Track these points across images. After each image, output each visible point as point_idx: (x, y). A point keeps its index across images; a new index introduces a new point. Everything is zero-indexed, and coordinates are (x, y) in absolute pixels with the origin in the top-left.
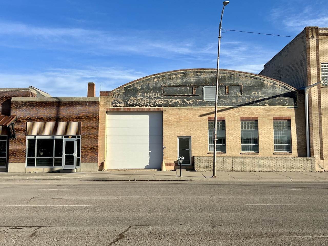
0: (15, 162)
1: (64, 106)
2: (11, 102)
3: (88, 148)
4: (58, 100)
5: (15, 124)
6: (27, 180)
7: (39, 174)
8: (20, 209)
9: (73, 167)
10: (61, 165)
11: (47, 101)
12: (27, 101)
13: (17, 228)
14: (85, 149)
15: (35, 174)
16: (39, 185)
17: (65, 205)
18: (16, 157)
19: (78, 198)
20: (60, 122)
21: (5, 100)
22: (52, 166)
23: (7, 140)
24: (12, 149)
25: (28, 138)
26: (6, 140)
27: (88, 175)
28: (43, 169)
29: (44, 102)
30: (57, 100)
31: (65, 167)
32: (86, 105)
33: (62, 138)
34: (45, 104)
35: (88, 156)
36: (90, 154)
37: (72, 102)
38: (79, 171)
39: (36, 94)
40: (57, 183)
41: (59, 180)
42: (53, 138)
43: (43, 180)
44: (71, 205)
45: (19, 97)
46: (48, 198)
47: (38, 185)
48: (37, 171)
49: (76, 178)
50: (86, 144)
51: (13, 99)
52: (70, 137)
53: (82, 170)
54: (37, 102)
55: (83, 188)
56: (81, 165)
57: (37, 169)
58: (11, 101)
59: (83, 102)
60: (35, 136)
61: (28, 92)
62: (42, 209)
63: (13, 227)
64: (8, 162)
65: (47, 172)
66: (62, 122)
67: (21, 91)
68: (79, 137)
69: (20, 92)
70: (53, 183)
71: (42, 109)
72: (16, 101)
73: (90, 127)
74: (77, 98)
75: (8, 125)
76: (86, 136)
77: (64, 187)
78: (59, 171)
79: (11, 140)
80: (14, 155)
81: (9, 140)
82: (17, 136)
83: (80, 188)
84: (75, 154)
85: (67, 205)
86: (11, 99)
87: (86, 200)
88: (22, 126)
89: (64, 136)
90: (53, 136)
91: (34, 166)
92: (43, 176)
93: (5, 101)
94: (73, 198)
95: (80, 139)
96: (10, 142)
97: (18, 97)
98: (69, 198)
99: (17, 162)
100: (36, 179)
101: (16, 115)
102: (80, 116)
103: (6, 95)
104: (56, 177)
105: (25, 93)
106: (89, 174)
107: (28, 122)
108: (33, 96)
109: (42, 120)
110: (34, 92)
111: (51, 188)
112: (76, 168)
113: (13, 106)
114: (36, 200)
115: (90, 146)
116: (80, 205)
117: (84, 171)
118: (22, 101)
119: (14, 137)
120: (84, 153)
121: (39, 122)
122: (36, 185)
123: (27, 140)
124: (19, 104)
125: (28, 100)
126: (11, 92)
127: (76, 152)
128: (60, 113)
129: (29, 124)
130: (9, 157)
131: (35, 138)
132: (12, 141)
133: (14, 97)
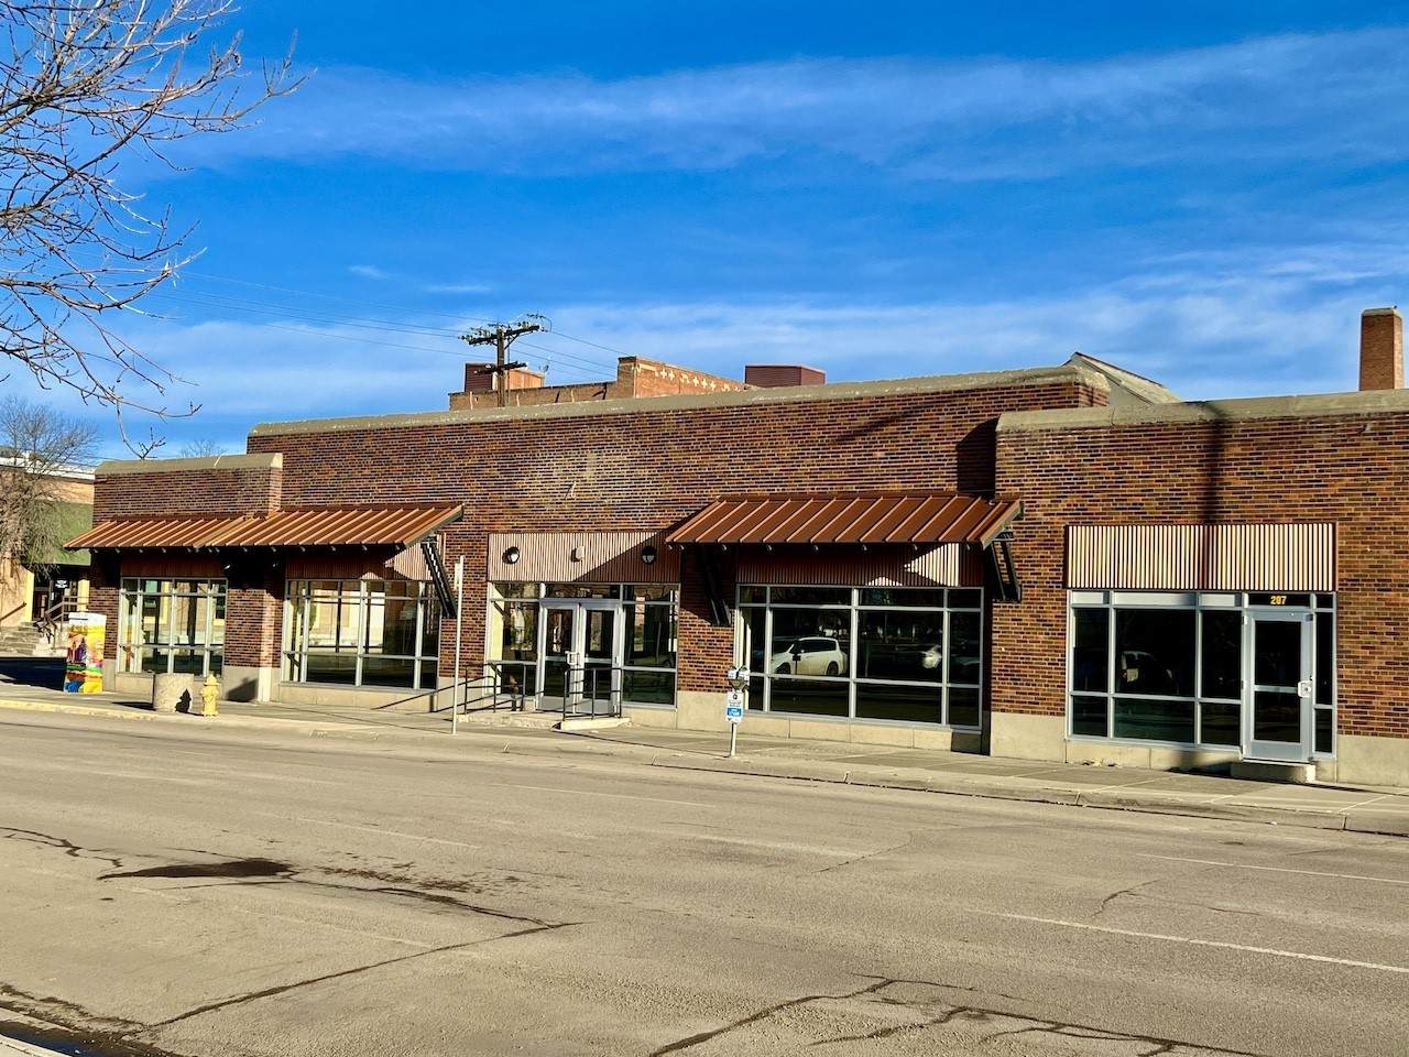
0: (1021, 712)
1: (1245, 443)
2: (995, 433)
3: (1377, 662)
4: (1213, 414)
5: (1015, 534)
6: (1077, 801)
7: (1131, 776)
8: (1065, 939)
9: (1299, 752)
10: (1235, 740)
11: (1161, 424)
12: (1069, 426)
13: (1065, 1030)
14: (1358, 662)
15: (1111, 773)
16: (1138, 832)
17: (1282, 953)
18: (1023, 688)
19: (1342, 921)
20: (1228, 522)
21: (970, 427)
22: (1192, 739)
23: (981, 610)
24: (1003, 650)
25: (1076, 599)
26: (979, 607)
27: (1385, 801)
28: (1146, 751)
29: (1146, 428)
30: (1208, 416)
31: (1254, 749)
32: (1361, 432)
33: (1239, 602)
34: (1153, 437)
35: (1376, 703)
36: (1390, 694)
37: (1287, 421)
38: (1328, 775)
39: (1109, 390)
40: (1220, 829)
41: (1229, 816)
42: (1194, 601)
43: (1152, 805)
44: (1313, 957)
45: (1034, 409)
46: (1189, 904)
47: (1133, 831)
48: (1120, 762)
49: (1315, 815)
50: (1362, 638)
51: (1005, 421)
52: (1277, 599)
53: (1346, 776)
54: (1114, 430)
55: (1362, 870)
56: (1341, 747)
57: (1117, 749)
58: (998, 428)
59: (1344, 417)
60: (1106, 592)
61: (1070, 384)
62: (1169, 957)
63: (1048, 1022)
64: (987, 708)
65: (1168, 766)
66: (1237, 522)
67: (1039, 381)
68: (1324, 600)
69: (1034, 387)
70: (1203, 826)
71: (1137, 462)
72: (1019, 432)
73: (1385, 552)
74: (1310, 398)
75: (985, 541)
76: (1362, 599)
77: (1263, 853)
78: (1223, 771)
79: (998, 608)
80: (1014, 676)
81: (992, 607)
82: (1025, 593)
83: (1349, 868)
84: (1306, 689)
85: (1288, 954)
86: (995, 422)
87: (1389, 939)
88: (1047, 545)
89: (1246, 597)
90: (1192, 594)
91: (1104, 734)
92: (1151, 786)
93: (974, 431)
94: (1317, 918)
95: (1333, 610)
96: (996, 619)
97: (1027, 409)
98: (1296, 916)
99: (1028, 712)
100: (1119, 801)
101: (1017, 496)
102: (1331, 490)
103: (976, 403)
104: (1215, 799)
105: (1060, 393)
106: (1385, 797)
107: (1073, 524)
108: (1091, 402)
109: (1138, 516)
110: (1099, 382)
111: (1199, 854)
112: (1311, 761)
113: (1004, 452)
114: (1136, 908)
115: (1390, 652)
116: (1359, 963)
117: (1356, 778)
118: (1044, 428)
119: (1012, 594)
120: (1353, 687)
121: (1124, 523)
122: (1124, 829)
123: (1072, 611)
124: (1033, 442)
125: (1071, 420)
126: (997, 389)
127: (1314, 678)
128: (1227, 479)
129: (1080, 536)
130: (995, 687)
131: (1107, 599)
132: (1003, 615)
133: (1010, 413)
